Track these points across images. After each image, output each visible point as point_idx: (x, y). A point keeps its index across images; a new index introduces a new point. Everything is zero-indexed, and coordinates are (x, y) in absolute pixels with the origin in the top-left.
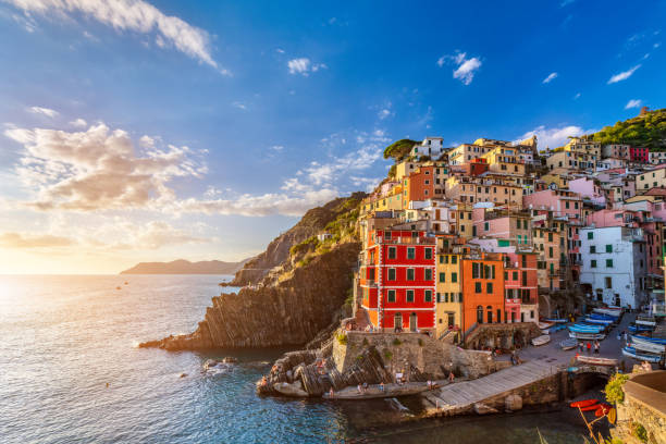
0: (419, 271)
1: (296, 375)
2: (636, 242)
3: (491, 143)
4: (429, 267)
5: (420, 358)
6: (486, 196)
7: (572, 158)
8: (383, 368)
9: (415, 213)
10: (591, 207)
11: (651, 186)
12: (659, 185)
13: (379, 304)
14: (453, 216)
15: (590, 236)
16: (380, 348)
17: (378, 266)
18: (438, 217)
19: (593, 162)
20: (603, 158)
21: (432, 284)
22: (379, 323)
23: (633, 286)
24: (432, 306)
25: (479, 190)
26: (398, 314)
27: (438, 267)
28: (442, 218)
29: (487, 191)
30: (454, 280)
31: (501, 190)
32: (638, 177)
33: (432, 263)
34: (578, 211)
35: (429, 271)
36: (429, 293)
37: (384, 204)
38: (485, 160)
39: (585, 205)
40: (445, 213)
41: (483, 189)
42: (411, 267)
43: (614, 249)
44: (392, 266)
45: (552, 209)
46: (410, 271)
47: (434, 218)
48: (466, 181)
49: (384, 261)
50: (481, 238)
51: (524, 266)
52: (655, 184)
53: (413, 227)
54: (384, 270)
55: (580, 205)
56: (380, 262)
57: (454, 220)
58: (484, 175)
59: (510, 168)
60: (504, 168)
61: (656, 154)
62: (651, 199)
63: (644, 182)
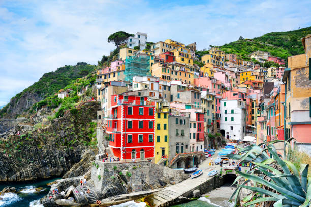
0: (146, 122)
1: (68, 194)
2: (243, 109)
3: (175, 43)
4: (151, 120)
5: (147, 176)
6: (176, 77)
7: (214, 59)
8: (126, 183)
9: (139, 85)
10: (224, 88)
11: (246, 80)
12: (249, 79)
13: (122, 144)
14: (160, 88)
15: (225, 104)
16: (124, 172)
17: (122, 119)
18: (152, 88)
19: (222, 62)
20: (226, 61)
21: (153, 130)
22: (122, 156)
23: (241, 131)
24: (153, 144)
25: (172, 73)
26: (133, 150)
27: (157, 121)
28: (154, 89)
29: (176, 74)
30: (165, 128)
31: (183, 74)
32: (241, 74)
33: (153, 117)
34: (219, 90)
35: (151, 123)
36: (151, 136)
37: (114, 76)
38: (173, 54)
39: (222, 87)
40: (156, 86)
41: (174, 73)
42: (141, 120)
43: (234, 112)
44: (130, 120)
45: (209, 88)
46: (141, 122)
47: (150, 88)
48: (165, 66)
49: (125, 116)
50: (176, 103)
51: (199, 120)
52: (247, 78)
53: (139, 94)
54: (125, 122)
55: (220, 87)
56: (122, 116)
57: (161, 91)
58: (174, 63)
59: (186, 60)
60: (183, 60)
61: (246, 62)
62: (246, 86)
63: (243, 77)
